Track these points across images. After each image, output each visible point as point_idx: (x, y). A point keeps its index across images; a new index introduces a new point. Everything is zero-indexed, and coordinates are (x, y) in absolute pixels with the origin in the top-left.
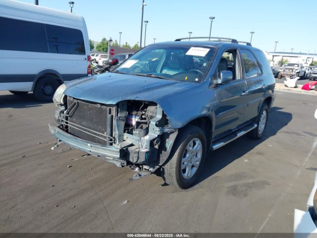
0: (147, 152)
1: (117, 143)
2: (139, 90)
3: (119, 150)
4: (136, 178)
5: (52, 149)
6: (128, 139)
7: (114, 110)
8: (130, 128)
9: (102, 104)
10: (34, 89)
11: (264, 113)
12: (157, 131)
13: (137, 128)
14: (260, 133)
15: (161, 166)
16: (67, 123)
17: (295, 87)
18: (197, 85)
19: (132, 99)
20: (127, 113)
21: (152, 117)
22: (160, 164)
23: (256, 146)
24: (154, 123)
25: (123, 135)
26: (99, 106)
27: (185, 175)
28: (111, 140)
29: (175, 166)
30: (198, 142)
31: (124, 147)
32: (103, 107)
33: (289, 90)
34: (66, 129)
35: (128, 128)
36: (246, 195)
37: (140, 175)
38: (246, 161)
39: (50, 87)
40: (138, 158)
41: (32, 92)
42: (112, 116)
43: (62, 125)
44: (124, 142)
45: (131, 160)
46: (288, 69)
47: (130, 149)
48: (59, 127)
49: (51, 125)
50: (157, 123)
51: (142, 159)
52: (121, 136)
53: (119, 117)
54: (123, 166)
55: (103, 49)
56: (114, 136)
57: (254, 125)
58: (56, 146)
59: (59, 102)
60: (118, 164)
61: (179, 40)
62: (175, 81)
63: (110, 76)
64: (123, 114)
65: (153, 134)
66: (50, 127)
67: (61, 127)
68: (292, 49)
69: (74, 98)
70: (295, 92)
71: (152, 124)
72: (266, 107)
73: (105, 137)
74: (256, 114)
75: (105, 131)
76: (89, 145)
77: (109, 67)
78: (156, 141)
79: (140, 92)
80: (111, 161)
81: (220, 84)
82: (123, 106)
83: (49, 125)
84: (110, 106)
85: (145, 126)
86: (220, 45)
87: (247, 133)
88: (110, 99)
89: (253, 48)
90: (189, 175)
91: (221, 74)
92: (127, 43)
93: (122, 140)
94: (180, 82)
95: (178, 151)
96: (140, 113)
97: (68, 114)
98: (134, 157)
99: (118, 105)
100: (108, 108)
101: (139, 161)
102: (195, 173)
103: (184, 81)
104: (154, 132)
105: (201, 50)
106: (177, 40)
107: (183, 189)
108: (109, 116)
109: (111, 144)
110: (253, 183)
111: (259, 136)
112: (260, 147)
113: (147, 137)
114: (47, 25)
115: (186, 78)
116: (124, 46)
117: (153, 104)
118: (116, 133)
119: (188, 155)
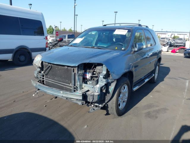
0: (98, 95)
1: (79, 90)
2: (90, 56)
3: (81, 95)
4: (92, 111)
5: (33, 95)
6: (86, 87)
7: (76, 70)
8: (86, 81)
9: (68, 66)
10: (13, 58)
11: (157, 67)
12: (104, 81)
13: (91, 80)
14: (155, 79)
15: (106, 103)
16: (43, 79)
17: (167, 51)
18: (124, 52)
19: (88, 62)
20: (84, 71)
21: (99, 73)
22: (106, 102)
23: (155, 87)
24: (102, 77)
25: (82, 85)
26: (66, 67)
27: (120, 107)
28: (75, 88)
29: (115, 102)
30: (126, 87)
31: (84, 93)
32: (69, 68)
33: (164, 53)
34: (43, 82)
35: (85, 80)
36: (157, 117)
37: (94, 109)
38: (151, 96)
39: (23, 56)
40: (93, 99)
41: (12, 60)
42: (75, 73)
43: (40, 80)
44: (83, 89)
45: (88, 100)
46: (162, 41)
47: (87, 93)
48: (38, 82)
49: (33, 81)
50: (104, 76)
51: (96, 99)
52: (81, 86)
53: (79, 74)
54: (83, 104)
55: (50, 32)
56: (76, 85)
57: (153, 75)
58: (36, 93)
59: (38, 66)
60: (80, 103)
61: (105, 25)
62: (110, 50)
63: (69, 49)
64: (81, 72)
65: (102, 84)
66: (32, 82)
67: (40, 81)
68: (162, 29)
69: (49, 63)
70: (168, 54)
71: (101, 78)
72: (158, 64)
73: (71, 87)
74: (154, 68)
75: (71, 83)
76: (61, 92)
77: (57, 43)
78: (103, 88)
79: (91, 58)
80: (75, 102)
81: (136, 51)
82: (81, 66)
83: (32, 80)
84: (74, 67)
85: (96, 79)
86: (133, 28)
87: (150, 80)
88: (74, 63)
89: (149, 29)
90: (122, 108)
91: (137, 45)
92: (64, 28)
93: (81, 88)
94: (113, 50)
95: (116, 93)
96: (92, 71)
97: (45, 73)
98: (91, 98)
99: (78, 66)
100: (72, 69)
101: (94, 101)
102: (124, 106)
103: (115, 50)
104: (102, 82)
105: (123, 31)
106: (104, 25)
107: (119, 116)
108: (73, 73)
109: (75, 91)
110: (159, 110)
111: (155, 81)
112: (157, 88)
113: (98, 86)
114: (20, 18)
115: (116, 48)
116: (63, 30)
117: (100, 65)
118: (78, 84)
119: (121, 95)
